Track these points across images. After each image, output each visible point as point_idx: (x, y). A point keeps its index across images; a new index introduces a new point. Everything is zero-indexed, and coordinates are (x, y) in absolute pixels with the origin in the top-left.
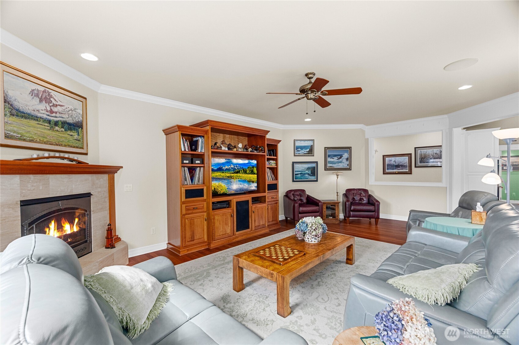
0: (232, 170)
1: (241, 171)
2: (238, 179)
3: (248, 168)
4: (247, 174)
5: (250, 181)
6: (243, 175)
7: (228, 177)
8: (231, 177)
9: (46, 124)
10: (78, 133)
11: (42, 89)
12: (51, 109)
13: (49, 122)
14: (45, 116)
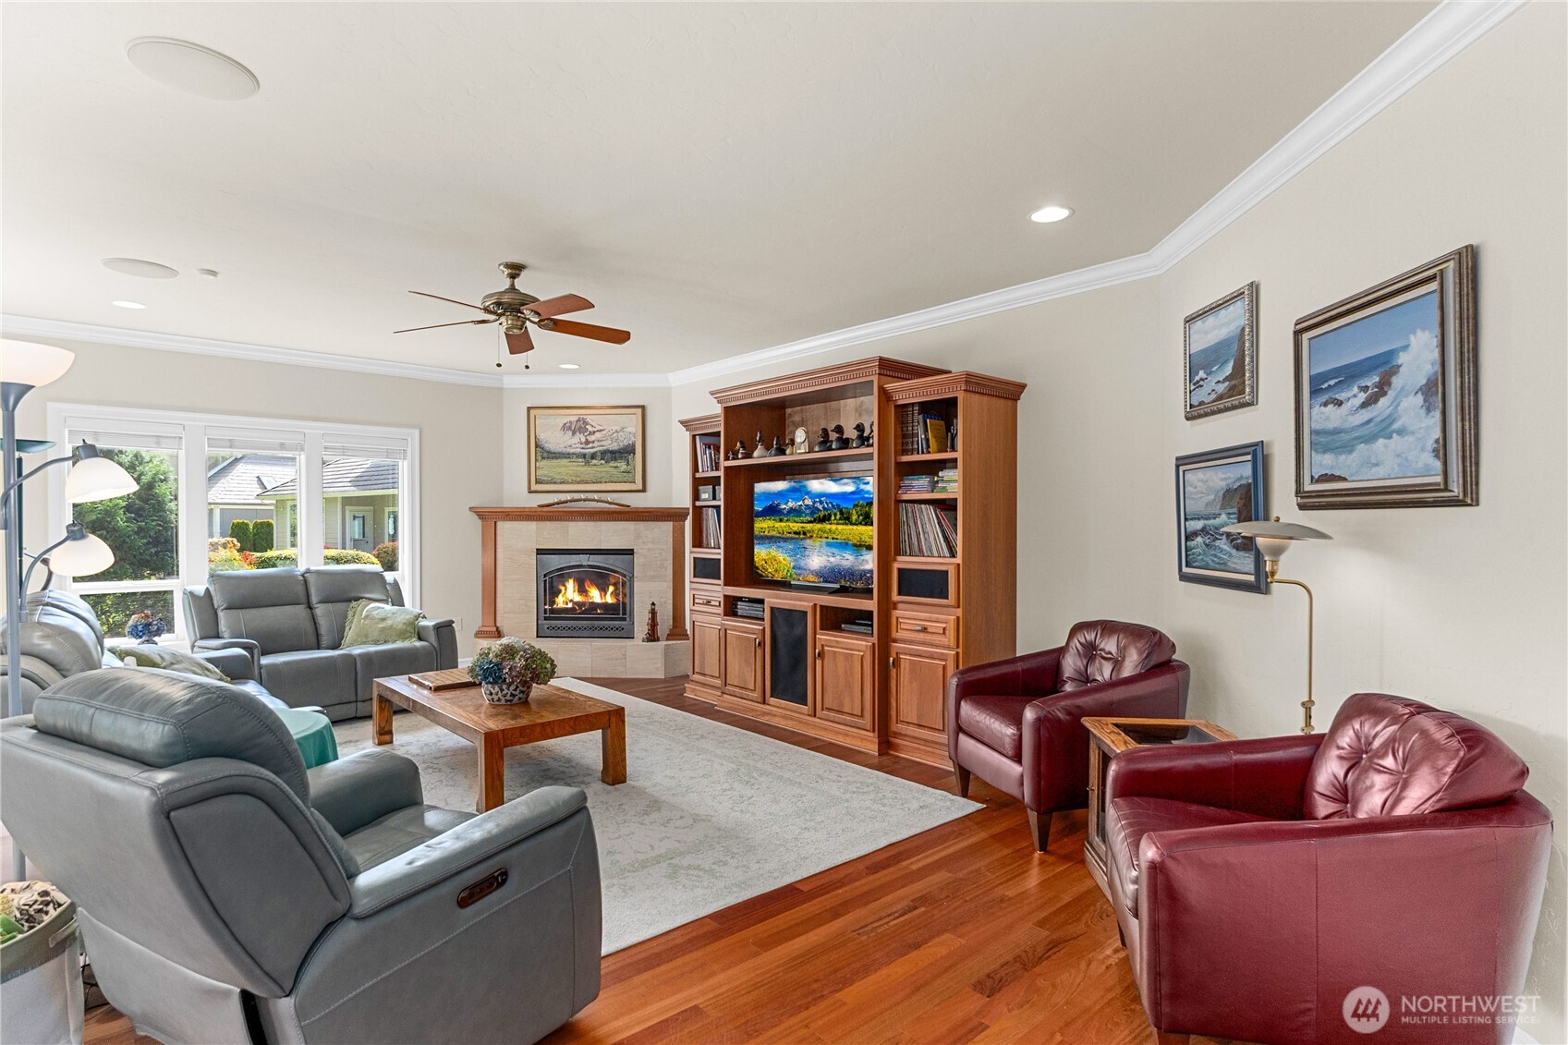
0: (808, 511)
1: (835, 515)
2: (825, 540)
3: (855, 506)
4: (852, 524)
5: (861, 546)
6: (840, 527)
7: (795, 533)
8: (804, 534)
9: (580, 460)
10: (628, 463)
11: (575, 418)
12: (587, 440)
13: (584, 456)
14: (579, 450)
